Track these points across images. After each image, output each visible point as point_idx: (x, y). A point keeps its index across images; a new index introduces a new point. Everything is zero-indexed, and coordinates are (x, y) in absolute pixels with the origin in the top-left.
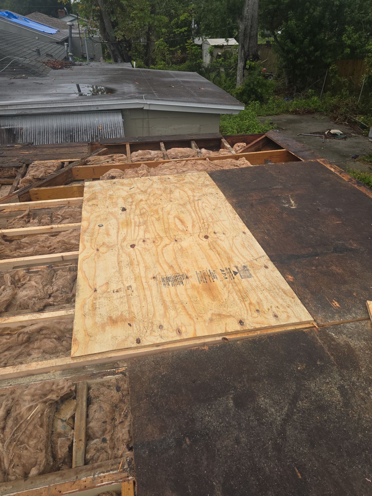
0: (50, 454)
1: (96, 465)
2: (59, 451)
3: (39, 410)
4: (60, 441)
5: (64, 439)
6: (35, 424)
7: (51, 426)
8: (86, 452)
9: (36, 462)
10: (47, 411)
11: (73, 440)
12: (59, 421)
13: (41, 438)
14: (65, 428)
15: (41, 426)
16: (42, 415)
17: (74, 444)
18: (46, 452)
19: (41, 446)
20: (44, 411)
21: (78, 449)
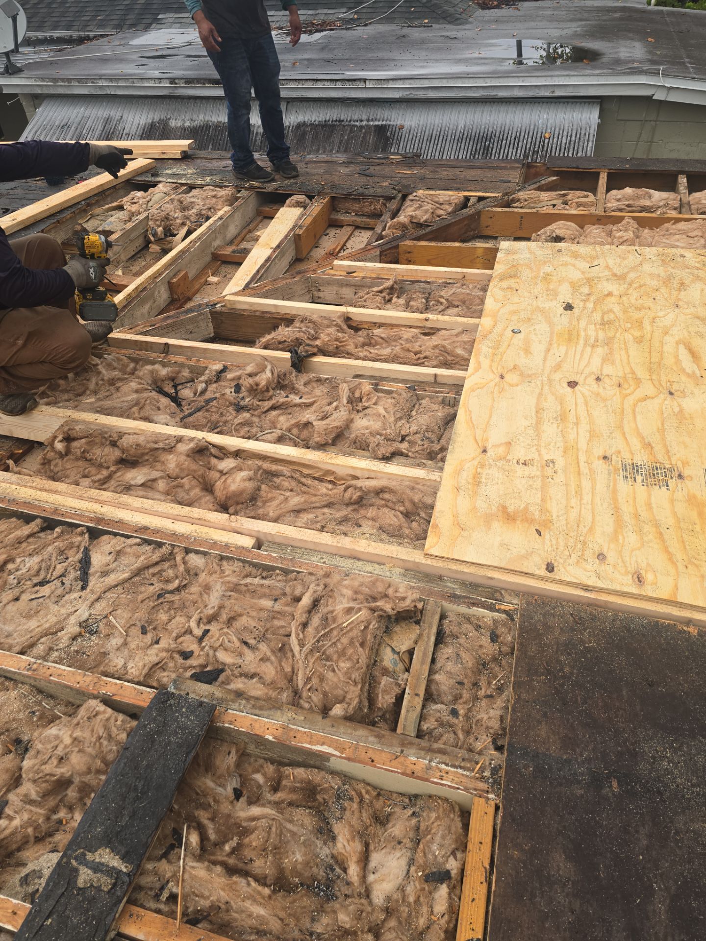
0: (366, 694)
1: (436, 746)
2: (380, 696)
3: (363, 618)
4: (385, 681)
5: (391, 680)
6: (352, 639)
7: (374, 651)
8: (422, 717)
9: (344, 697)
10: (374, 625)
11: (405, 690)
12: (388, 650)
13: (358, 662)
14: (395, 664)
15: (362, 645)
16: (366, 628)
17: (406, 696)
18: (361, 689)
19: (356, 675)
20: (369, 624)
21: (411, 707)
